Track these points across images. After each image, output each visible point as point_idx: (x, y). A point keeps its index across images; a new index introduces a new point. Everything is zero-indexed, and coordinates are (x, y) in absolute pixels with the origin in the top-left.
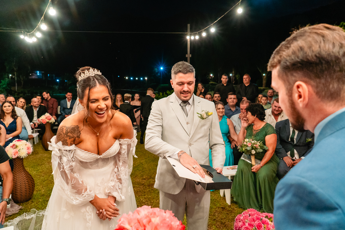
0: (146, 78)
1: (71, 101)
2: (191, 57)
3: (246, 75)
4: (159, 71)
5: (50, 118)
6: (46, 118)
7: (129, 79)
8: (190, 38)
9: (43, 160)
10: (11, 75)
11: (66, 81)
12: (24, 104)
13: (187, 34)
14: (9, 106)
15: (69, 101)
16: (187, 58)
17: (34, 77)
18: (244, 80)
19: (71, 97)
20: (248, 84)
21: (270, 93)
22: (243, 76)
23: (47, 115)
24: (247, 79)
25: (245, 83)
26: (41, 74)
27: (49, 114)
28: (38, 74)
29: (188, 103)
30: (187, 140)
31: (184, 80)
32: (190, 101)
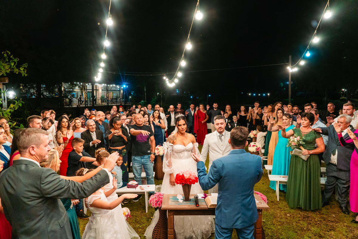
0: (269, 94)
2: (292, 83)
3: (331, 103)
7: (252, 95)
10: (158, 94)
17: (174, 94)
18: (328, 108)
20: (332, 111)
22: (327, 104)
24: (332, 107)
26: (179, 92)
28: (177, 92)
29: (223, 135)
30: (222, 153)
31: (218, 122)
32: (223, 134)
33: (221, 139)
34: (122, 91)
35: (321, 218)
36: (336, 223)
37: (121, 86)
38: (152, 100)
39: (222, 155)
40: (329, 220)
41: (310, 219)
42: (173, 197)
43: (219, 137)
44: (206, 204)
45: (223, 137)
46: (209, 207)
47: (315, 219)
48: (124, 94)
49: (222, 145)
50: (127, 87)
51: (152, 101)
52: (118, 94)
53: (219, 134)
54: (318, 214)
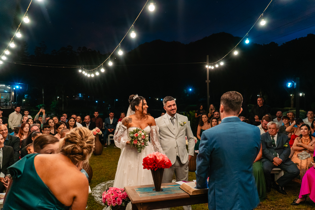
1: (113, 119)
2: (210, 82)
3: (260, 98)
4: (188, 92)
5: (99, 131)
6: (96, 131)
8: (209, 67)
9: (94, 161)
10: (58, 97)
11: (103, 102)
12: (80, 120)
13: (206, 63)
14: (73, 121)
15: (111, 119)
16: (207, 83)
17: (76, 99)
18: (258, 102)
19: (112, 116)
20: (261, 105)
21: (279, 114)
23: (97, 128)
24: (261, 101)
25: (259, 105)
26: (83, 96)
27: (98, 128)
28: (80, 96)
29: (174, 118)
30: (175, 137)
31: (170, 104)
32: (175, 116)
33: (173, 122)
34: (13, 94)
35: (272, 204)
36: (287, 208)
37: (14, 87)
38: (52, 103)
39: (175, 139)
40: (280, 205)
41: (263, 206)
42: (138, 188)
43: (171, 121)
44: (184, 192)
45: (174, 120)
46: (191, 194)
47: (267, 205)
48: (17, 95)
49: (174, 129)
50: (21, 88)
51: (52, 105)
52: (8, 96)
53: (170, 117)
54: (268, 201)
